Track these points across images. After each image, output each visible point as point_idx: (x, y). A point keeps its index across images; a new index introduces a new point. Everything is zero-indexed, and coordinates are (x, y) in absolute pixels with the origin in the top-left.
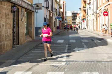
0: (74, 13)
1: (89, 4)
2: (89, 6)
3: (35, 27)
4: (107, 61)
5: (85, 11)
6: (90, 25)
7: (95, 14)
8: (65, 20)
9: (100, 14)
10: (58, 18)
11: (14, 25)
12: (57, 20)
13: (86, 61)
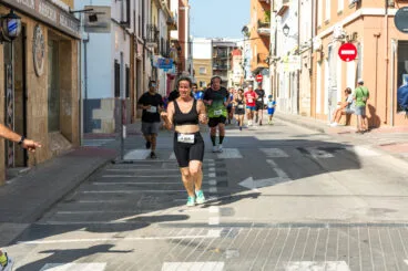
0: (221, 48)
1: (283, 11)
2: (283, 21)
4: (369, 225)
5: (265, 39)
6: (287, 96)
7: (307, 53)
9: (325, 51)
10: (163, 65)
11: (9, 91)
12: (161, 72)
13: (295, 225)
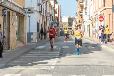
0: (70, 19)
2: (86, 11)
3: (27, 33)
5: (81, 16)
6: (87, 32)
8: (60, 26)
9: (96, 19)
11: (5, 30)
